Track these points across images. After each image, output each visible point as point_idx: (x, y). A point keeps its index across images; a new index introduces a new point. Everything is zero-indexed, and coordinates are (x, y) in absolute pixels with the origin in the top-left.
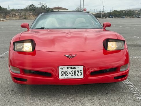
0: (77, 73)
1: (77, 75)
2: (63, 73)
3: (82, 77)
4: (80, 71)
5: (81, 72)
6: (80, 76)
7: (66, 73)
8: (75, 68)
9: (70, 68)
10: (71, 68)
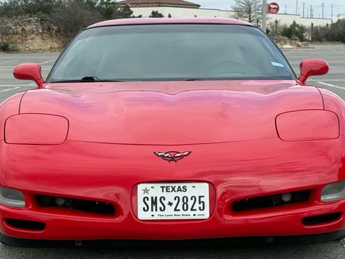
0: (190, 203)
1: (192, 210)
2: (149, 203)
3: (206, 214)
4: (200, 197)
5: (202, 199)
6: (198, 212)
7: (159, 205)
8: (185, 189)
9: (171, 189)
10: (173, 189)
